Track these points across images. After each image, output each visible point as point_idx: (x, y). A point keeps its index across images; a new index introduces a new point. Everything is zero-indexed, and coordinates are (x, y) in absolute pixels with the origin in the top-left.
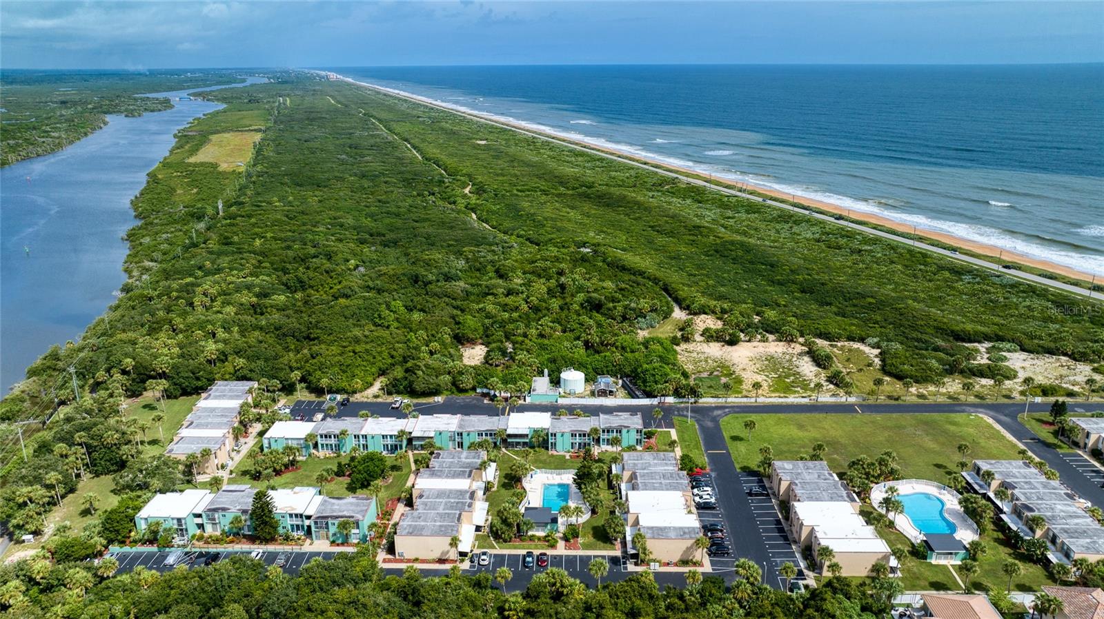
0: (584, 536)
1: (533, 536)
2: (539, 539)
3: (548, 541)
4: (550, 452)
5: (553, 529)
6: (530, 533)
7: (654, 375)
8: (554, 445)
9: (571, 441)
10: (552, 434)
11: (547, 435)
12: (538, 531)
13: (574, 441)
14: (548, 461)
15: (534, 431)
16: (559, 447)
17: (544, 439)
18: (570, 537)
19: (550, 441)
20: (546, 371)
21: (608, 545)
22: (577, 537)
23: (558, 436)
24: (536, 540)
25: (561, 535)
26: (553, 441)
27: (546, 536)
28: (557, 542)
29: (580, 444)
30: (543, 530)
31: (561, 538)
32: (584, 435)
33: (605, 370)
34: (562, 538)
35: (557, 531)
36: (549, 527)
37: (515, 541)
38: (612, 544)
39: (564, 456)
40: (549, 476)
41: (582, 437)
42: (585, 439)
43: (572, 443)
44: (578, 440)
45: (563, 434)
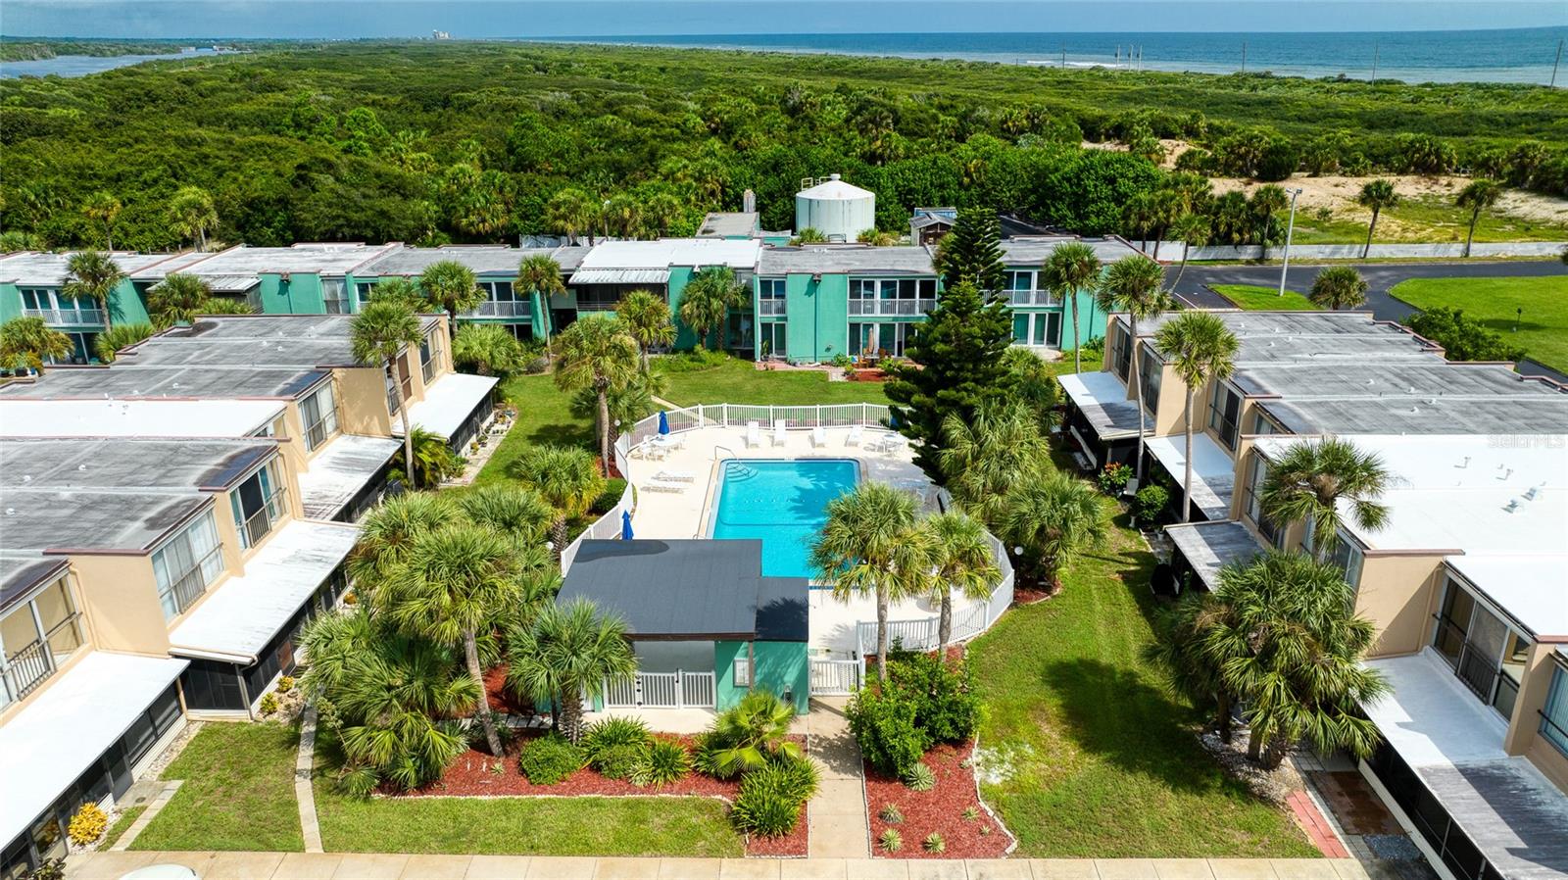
0: (1006, 732)
1: (619, 735)
2: (664, 759)
3: (735, 777)
4: (759, 365)
5: (770, 682)
6: (597, 714)
7: (1112, 181)
8: (776, 337)
9: (851, 317)
10: (766, 285)
11: (748, 292)
12: (661, 695)
13: (862, 317)
14: (749, 387)
15: (694, 275)
16: (798, 344)
17: (733, 307)
18: (914, 743)
19: (760, 317)
20: (749, 197)
21: (1215, 805)
22: (960, 742)
23: (795, 289)
24: (640, 774)
25: (834, 727)
26: (772, 318)
27: (718, 742)
28: (807, 781)
29: (887, 330)
30: (700, 694)
31: (833, 751)
32: (907, 289)
33: (936, 194)
34: (836, 752)
35: (801, 696)
36: (741, 666)
37: (473, 784)
38: (1246, 793)
39: (824, 376)
40: (753, 429)
41: (897, 299)
42: (911, 310)
43: (854, 328)
44: (878, 313)
45: (814, 283)
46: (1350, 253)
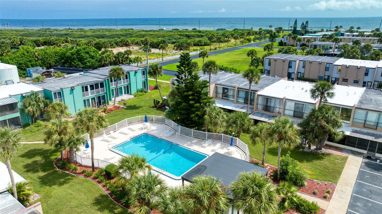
9: (83, 98)
13: (86, 98)
15: (24, 97)
23: (66, 93)
29: (93, 100)
32: (97, 86)
41: (95, 90)
42: (99, 92)
43: (84, 101)
44: (90, 95)
45: (72, 89)
46: (144, 63)
